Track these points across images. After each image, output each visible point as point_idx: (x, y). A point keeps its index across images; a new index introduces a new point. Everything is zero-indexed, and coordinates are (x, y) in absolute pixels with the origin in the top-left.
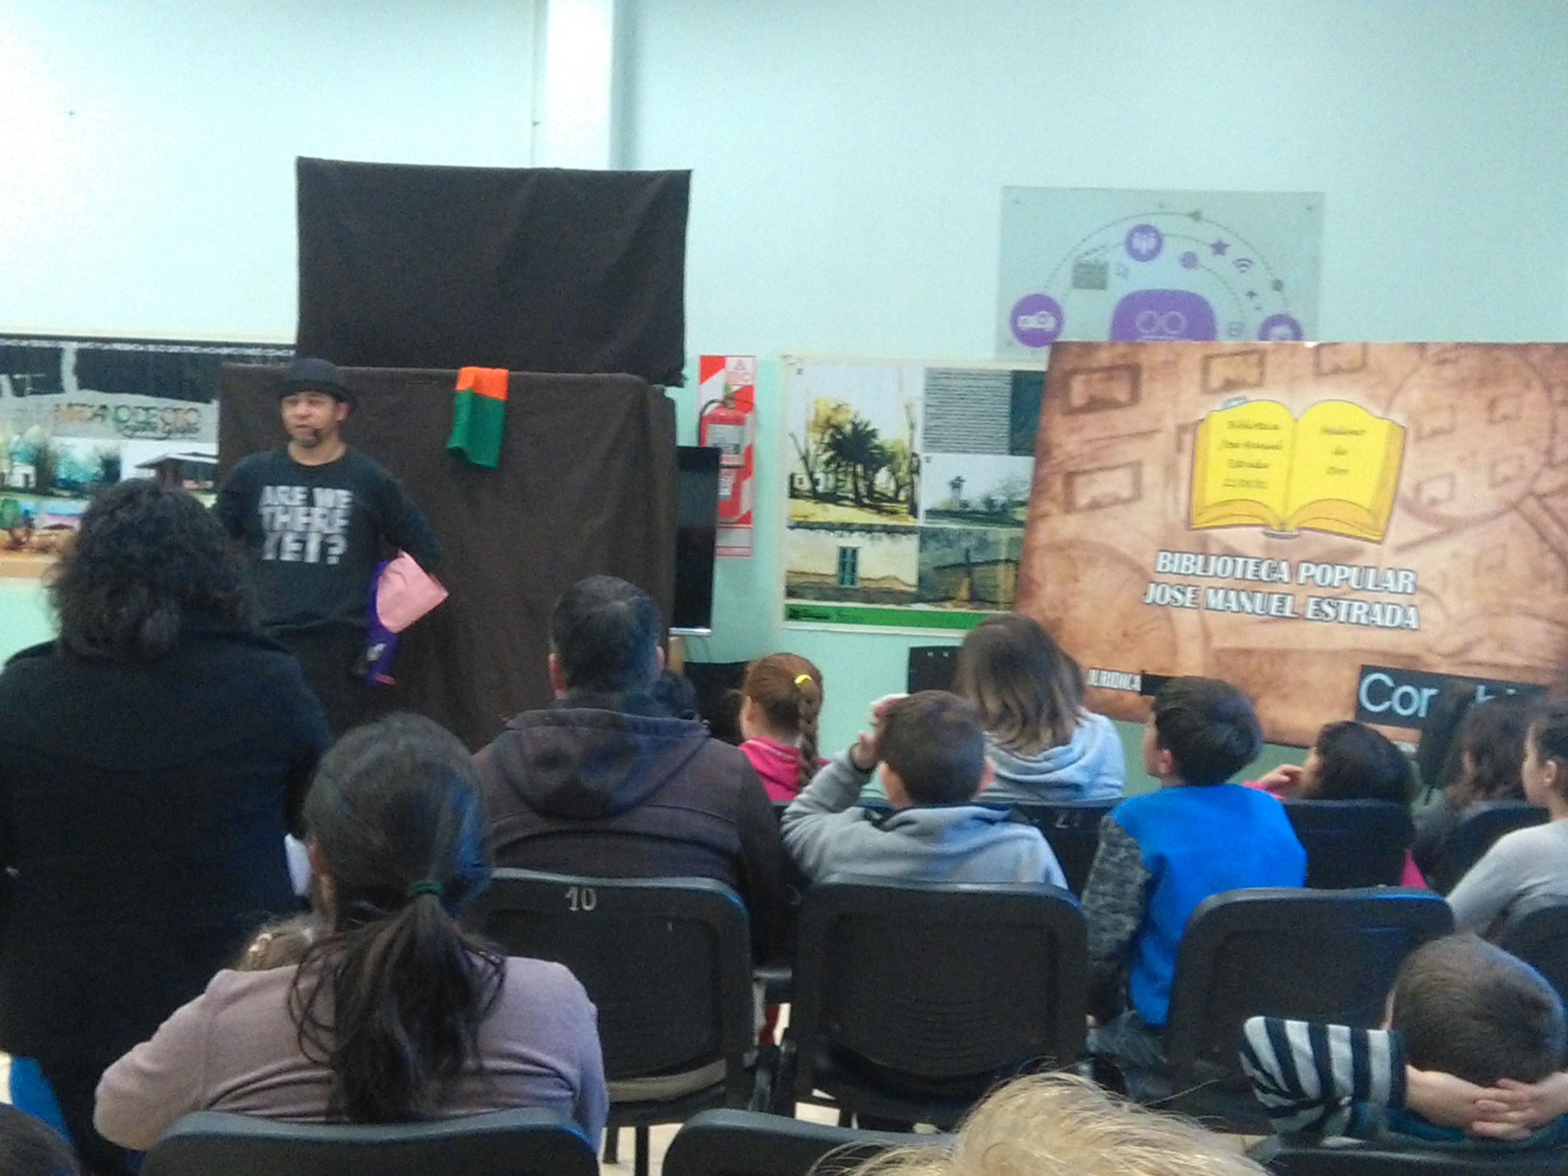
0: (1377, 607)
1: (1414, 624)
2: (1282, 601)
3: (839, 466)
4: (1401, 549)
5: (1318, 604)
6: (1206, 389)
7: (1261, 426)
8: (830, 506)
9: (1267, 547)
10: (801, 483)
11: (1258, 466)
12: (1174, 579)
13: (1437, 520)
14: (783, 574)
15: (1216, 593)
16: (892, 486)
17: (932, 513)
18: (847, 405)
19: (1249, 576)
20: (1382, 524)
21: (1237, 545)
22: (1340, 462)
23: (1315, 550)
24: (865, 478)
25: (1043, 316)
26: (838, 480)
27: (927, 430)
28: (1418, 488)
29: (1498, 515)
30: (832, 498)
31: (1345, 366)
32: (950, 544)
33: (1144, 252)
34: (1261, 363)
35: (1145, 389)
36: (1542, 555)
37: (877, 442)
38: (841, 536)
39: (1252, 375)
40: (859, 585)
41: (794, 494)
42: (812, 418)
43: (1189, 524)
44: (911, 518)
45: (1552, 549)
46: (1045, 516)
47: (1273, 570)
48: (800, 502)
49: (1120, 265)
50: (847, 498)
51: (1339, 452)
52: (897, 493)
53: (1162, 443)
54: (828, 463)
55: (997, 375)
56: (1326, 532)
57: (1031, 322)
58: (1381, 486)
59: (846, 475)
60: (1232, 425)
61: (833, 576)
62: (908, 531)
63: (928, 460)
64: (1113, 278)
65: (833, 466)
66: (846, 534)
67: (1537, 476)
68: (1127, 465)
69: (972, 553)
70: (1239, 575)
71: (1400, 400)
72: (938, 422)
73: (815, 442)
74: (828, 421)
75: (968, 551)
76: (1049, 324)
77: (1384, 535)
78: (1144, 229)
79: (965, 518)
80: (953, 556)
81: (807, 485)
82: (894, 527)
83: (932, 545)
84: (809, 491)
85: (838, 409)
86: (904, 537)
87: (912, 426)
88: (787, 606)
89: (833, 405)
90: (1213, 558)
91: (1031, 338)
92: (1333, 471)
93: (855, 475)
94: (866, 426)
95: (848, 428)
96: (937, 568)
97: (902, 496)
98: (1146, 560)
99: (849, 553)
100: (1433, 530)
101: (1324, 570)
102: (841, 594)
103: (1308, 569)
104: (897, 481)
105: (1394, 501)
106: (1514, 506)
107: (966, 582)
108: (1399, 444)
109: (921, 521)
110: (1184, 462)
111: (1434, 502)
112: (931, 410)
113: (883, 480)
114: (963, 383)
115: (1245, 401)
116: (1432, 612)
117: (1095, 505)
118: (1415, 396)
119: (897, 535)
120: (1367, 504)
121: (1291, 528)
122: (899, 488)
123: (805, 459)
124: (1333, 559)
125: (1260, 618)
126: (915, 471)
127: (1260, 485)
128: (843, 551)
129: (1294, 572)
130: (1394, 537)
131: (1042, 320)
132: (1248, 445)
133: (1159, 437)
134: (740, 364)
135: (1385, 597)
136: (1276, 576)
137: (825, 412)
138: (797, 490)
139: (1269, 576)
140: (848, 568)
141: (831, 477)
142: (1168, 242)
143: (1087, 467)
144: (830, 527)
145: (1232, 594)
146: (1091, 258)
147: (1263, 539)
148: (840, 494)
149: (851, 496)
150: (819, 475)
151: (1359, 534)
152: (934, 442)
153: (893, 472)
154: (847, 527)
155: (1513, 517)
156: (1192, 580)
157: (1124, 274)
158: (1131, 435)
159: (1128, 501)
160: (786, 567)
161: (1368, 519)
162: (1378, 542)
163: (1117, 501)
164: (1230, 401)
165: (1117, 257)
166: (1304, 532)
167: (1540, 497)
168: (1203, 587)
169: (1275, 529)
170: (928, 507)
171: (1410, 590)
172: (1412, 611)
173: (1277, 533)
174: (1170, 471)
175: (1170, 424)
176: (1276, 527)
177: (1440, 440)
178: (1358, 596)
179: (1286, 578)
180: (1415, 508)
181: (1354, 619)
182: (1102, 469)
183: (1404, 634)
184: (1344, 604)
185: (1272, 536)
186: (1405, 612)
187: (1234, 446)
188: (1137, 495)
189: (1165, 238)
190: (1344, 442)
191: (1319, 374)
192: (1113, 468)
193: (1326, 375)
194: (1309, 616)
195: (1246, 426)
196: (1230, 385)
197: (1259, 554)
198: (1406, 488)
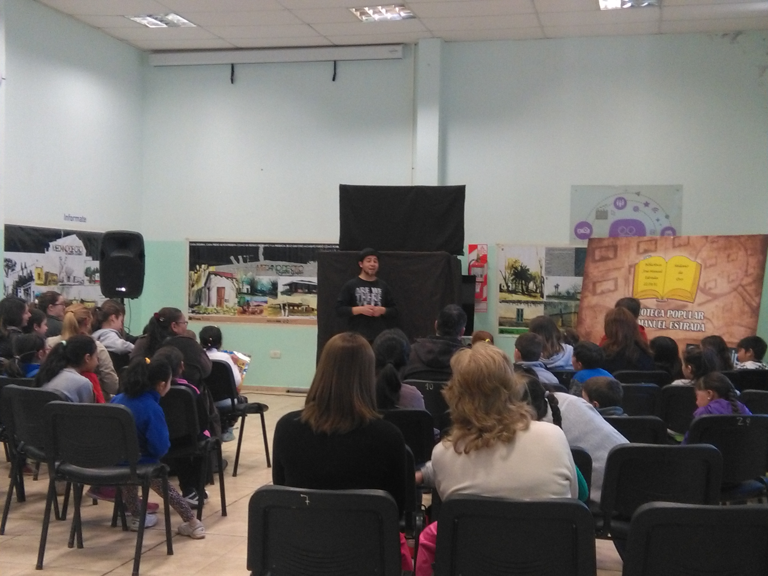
0: (692, 325)
1: (703, 330)
2: (662, 323)
3: (516, 281)
4: (700, 305)
5: (673, 324)
6: (637, 252)
7: (656, 265)
8: (514, 295)
9: (657, 305)
10: (504, 287)
11: (655, 278)
13: (711, 295)
14: (498, 318)
16: (535, 287)
17: (548, 297)
18: (519, 260)
19: (652, 315)
20: (694, 297)
21: (648, 305)
22: (680, 276)
23: (672, 306)
24: (525, 285)
25: (586, 229)
26: (516, 286)
27: (546, 268)
28: (705, 284)
29: (729, 293)
30: (514, 292)
31: (682, 244)
32: (555, 307)
33: (620, 206)
34: (656, 243)
35: (619, 253)
37: (529, 273)
38: (518, 305)
39: (653, 247)
40: (524, 321)
41: (501, 291)
42: (507, 265)
44: (541, 298)
46: (586, 297)
47: (659, 313)
48: (504, 294)
49: (611, 211)
50: (520, 292)
51: (681, 273)
52: (536, 290)
53: (624, 271)
54: (512, 280)
55: (570, 249)
56: (676, 299)
57: (581, 231)
58: (693, 284)
59: (519, 284)
60: (647, 265)
61: (515, 318)
62: (540, 303)
63: (547, 278)
64: (610, 215)
65: (514, 281)
66: (519, 304)
67: (742, 279)
68: (613, 279)
69: (562, 310)
70: (648, 315)
71: (700, 255)
72: (550, 266)
73: (508, 273)
74: (513, 266)
75: (561, 310)
76: (588, 231)
77: (694, 301)
78: (620, 199)
79: (561, 298)
80: (556, 311)
81: (506, 288)
82: (536, 301)
83: (549, 308)
84: (506, 290)
85: (516, 261)
86: (539, 305)
87: (541, 267)
88: (499, 328)
89: (514, 261)
91: (582, 237)
92: (679, 279)
93: (522, 284)
94: (526, 267)
95: (520, 268)
96: (550, 316)
97: (538, 291)
99: (520, 311)
101: (675, 313)
102: (518, 325)
103: (670, 312)
104: (536, 286)
105: (698, 288)
106: (735, 289)
107: (561, 319)
108: (699, 269)
109: (545, 300)
110: (631, 277)
111: (710, 289)
112: (547, 262)
113: (531, 285)
114: (558, 252)
115: (651, 256)
116: (709, 326)
117: (603, 293)
118: (704, 254)
119: (537, 305)
120: (689, 289)
121: (665, 299)
122: (537, 288)
123: (505, 279)
124: (678, 309)
125: (654, 329)
126: (542, 282)
127: (655, 284)
128: (518, 310)
129: (666, 313)
130: (698, 301)
131: (585, 230)
132: (651, 271)
133: (622, 269)
134: (482, 247)
135: (695, 321)
136: (660, 315)
137: (511, 263)
138: (503, 290)
139: (658, 315)
140: (520, 316)
141: (514, 285)
142: (629, 203)
143: (600, 280)
144: (514, 302)
145: (646, 322)
146: (602, 209)
147: (656, 302)
148: (517, 290)
149: (521, 291)
150: (510, 284)
151: (687, 300)
152: (549, 272)
153: (535, 283)
154: (520, 302)
157: (613, 214)
158: (614, 269)
159: (613, 291)
160: (499, 316)
161: (689, 295)
162: (692, 303)
163: (609, 291)
164: (646, 256)
165: (611, 208)
166: (669, 300)
167: (743, 287)
170: (547, 294)
171: (702, 318)
172: (703, 325)
173: (661, 301)
174: (627, 280)
175: (627, 265)
176: (660, 298)
177: (712, 268)
178: (686, 321)
179: (663, 315)
180: (704, 291)
181: (685, 329)
182: (605, 281)
183: (700, 332)
184: (681, 324)
185: (659, 301)
186: (700, 326)
187: (647, 272)
188: (616, 289)
189: (627, 202)
190: (682, 269)
191: (674, 247)
192: (608, 280)
193: (676, 248)
194: (671, 328)
195: (651, 265)
196: (646, 251)
197: (655, 307)
198: (701, 284)
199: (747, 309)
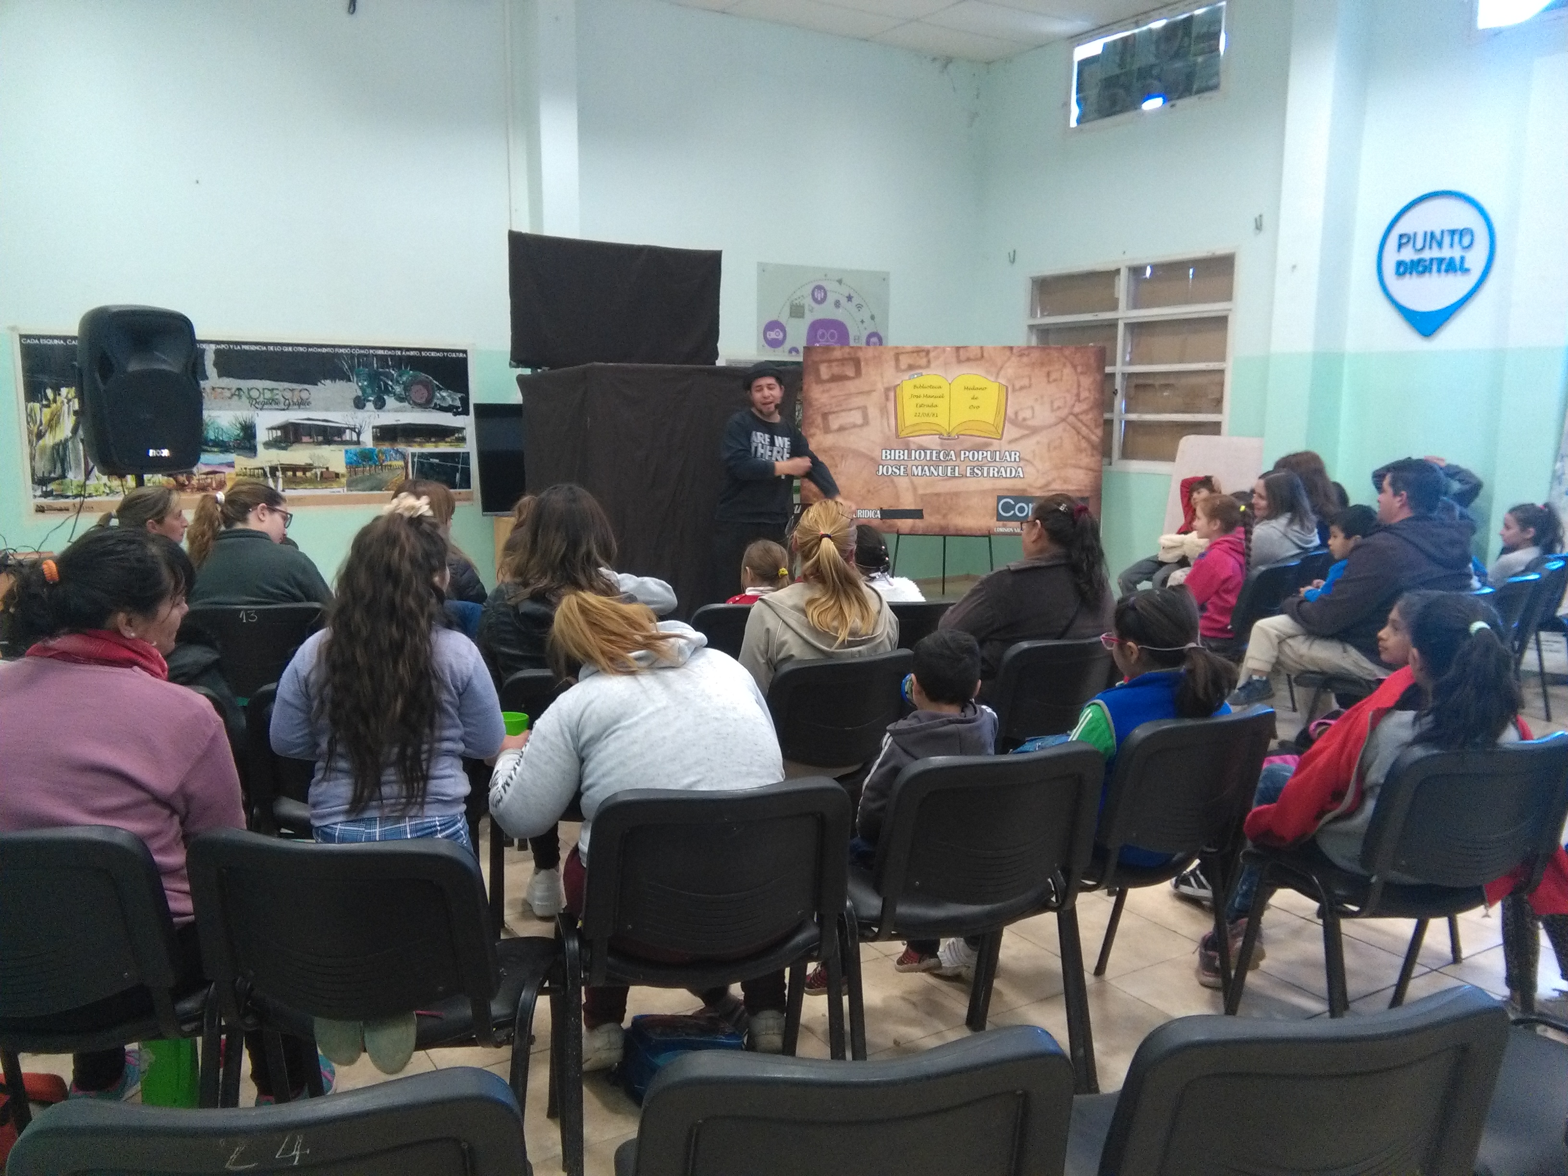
0: (1003, 470)
1: (1022, 476)
2: (953, 470)
4: (1011, 442)
5: (972, 469)
6: (897, 367)
7: (931, 387)
9: (942, 445)
11: (932, 406)
12: (892, 463)
13: (1028, 427)
15: (917, 468)
19: (934, 458)
20: (1000, 432)
21: (925, 444)
22: (975, 403)
23: (968, 444)
25: (778, 332)
28: (1016, 413)
29: (1055, 425)
31: (973, 357)
33: (819, 299)
34: (927, 356)
35: (864, 369)
36: (1079, 441)
39: (924, 361)
43: (897, 436)
45: (1084, 437)
47: (948, 455)
49: (809, 305)
51: (974, 398)
53: (876, 397)
56: (972, 435)
57: (772, 335)
58: (998, 412)
60: (916, 386)
64: (807, 311)
67: (1073, 406)
68: (858, 408)
70: (928, 459)
71: (1002, 372)
76: (781, 336)
77: (1002, 435)
78: (819, 288)
90: (913, 452)
91: (774, 344)
92: (972, 407)
98: (876, 454)
100: (1026, 432)
101: (974, 454)
103: (965, 454)
105: (1005, 419)
106: (1064, 420)
108: (1004, 393)
110: (891, 406)
111: (1024, 419)
115: (920, 375)
116: (1030, 469)
117: (841, 429)
118: (1010, 370)
120: (992, 421)
121: (954, 435)
124: (977, 448)
125: (942, 478)
127: (934, 415)
129: (958, 455)
130: (1007, 436)
131: (777, 334)
132: (927, 396)
133: (874, 394)
136: (948, 458)
139: (945, 458)
143: (835, 409)
145: (926, 468)
146: (797, 302)
147: (939, 441)
151: (991, 436)
155: (1062, 426)
156: (903, 462)
157: (811, 311)
159: (862, 426)
161: (993, 429)
162: (1000, 439)
163: (855, 426)
164: (914, 375)
165: (808, 302)
166: (961, 436)
167: (1076, 415)
168: (909, 466)
169: (946, 436)
171: (1017, 460)
172: (1020, 469)
173: (946, 438)
174: (884, 410)
175: (880, 387)
176: (945, 435)
177: (1025, 391)
178: (993, 464)
179: (954, 459)
180: (1015, 423)
181: (991, 475)
182: (843, 411)
183: (1017, 480)
184: (986, 469)
185: (945, 439)
186: (1016, 471)
187: (917, 397)
188: (866, 422)
189: (828, 294)
190: (976, 393)
191: (959, 361)
192: (851, 410)
193: (963, 362)
194: (968, 475)
195: (923, 387)
196: (911, 367)
197: (939, 448)
198: (1010, 412)
199: (1084, 444)
